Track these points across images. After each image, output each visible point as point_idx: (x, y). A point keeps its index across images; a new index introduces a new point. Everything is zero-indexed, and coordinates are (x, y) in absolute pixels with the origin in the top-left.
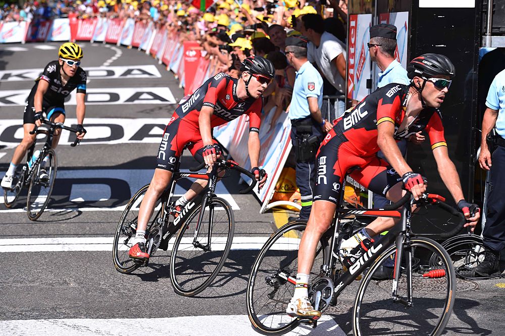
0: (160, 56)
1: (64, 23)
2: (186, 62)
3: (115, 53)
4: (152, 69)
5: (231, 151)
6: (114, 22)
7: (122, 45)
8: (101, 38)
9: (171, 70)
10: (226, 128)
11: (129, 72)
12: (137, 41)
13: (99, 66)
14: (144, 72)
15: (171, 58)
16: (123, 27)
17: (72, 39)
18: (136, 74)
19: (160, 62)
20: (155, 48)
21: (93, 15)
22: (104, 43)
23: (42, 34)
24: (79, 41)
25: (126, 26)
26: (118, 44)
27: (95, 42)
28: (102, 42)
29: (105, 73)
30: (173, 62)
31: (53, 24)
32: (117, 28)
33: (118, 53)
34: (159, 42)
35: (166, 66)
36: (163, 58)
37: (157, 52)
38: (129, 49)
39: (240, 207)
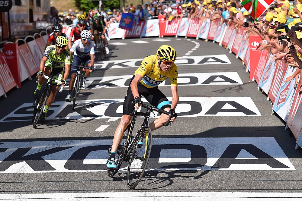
0: (230, 47)
1: (155, 23)
2: (251, 51)
3: (195, 45)
4: (223, 57)
5: (288, 122)
6: (194, 21)
7: (200, 39)
8: (183, 34)
9: (239, 58)
10: (284, 104)
11: (205, 60)
12: (211, 35)
13: (182, 56)
14: (218, 60)
15: (239, 49)
16: (201, 25)
17: (161, 35)
18: (211, 62)
19: (230, 52)
20: (226, 41)
21: (177, 15)
22: (186, 37)
23: (138, 32)
24: (166, 36)
25: (203, 24)
26: (197, 39)
27: (179, 37)
28: (184, 37)
29: (187, 61)
30: (241, 51)
31: (147, 24)
32: (196, 26)
33: (197, 45)
34: (229, 36)
35: (235, 55)
36: (233, 48)
37: (228, 44)
38: (206, 42)
39: (296, 168)
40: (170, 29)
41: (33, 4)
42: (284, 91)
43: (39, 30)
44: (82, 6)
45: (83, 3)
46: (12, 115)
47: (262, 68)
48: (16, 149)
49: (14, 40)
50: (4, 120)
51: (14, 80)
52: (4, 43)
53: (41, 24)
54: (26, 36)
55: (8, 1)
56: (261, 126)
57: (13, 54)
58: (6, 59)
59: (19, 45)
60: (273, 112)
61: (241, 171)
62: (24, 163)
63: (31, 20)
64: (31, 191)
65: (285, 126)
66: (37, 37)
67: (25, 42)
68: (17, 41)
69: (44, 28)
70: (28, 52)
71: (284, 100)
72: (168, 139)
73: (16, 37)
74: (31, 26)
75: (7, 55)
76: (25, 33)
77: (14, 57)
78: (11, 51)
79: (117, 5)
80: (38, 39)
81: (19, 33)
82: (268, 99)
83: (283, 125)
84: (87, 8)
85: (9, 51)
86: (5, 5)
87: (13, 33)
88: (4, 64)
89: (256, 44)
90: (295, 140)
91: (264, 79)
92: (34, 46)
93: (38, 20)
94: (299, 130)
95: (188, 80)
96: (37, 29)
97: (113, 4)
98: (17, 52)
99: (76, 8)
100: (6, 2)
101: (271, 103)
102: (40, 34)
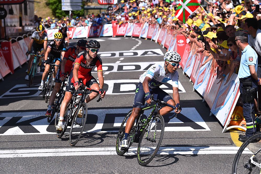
0: (163, 43)
1: (109, 26)
2: (178, 46)
3: (138, 42)
4: (159, 51)
5: (205, 97)
6: (137, 25)
7: (142, 38)
8: (130, 34)
10: (202, 84)
11: (146, 53)
12: (150, 35)
13: (129, 50)
14: (155, 53)
15: (169, 45)
16: (142, 28)
17: (114, 35)
18: (150, 54)
19: (163, 47)
20: (160, 39)
21: (125, 21)
22: (132, 37)
24: (117, 36)
25: (144, 27)
26: (140, 38)
27: (127, 36)
28: (130, 36)
29: (132, 54)
30: (171, 47)
31: (104, 27)
32: (139, 28)
33: (140, 42)
34: (162, 35)
35: (167, 49)
36: (165, 44)
37: (161, 41)
38: (146, 40)
39: (210, 129)
40: (121, 31)
41: (22, 14)
42: (201, 75)
43: (26, 32)
44: (57, 15)
45: (58, 13)
46: (8, 93)
47: (186, 58)
48: (11, 118)
49: (8, 39)
50: (2, 97)
51: (9, 68)
52: (2, 42)
53: (28, 28)
54: (17, 37)
55: (4, 11)
56: (186, 100)
57: (8, 49)
58: (3, 53)
59: (12, 43)
60: (194, 90)
61: (172, 132)
62: (17, 128)
63: (21, 25)
64: (23, 148)
65: (202, 99)
66: (25, 37)
67: (17, 41)
68: (11, 40)
69: (30, 30)
70: (18, 48)
71: (202, 81)
72: (120, 109)
73: (10, 37)
74: (20, 29)
75: (3, 50)
76: (16, 35)
77: (8, 51)
78: (6, 48)
79: (82, 14)
80: (26, 39)
81: (12, 34)
82: (190, 80)
83: (201, 99)
84: (61, 16)
85: (5, 47)
86: (2, 14)
87: (8, 34)
88: (2, 57)
89: (181, 41)
90: (210, 109)
91: (187, 66)
92: (23, 44)
93: (26, 25)
94: (213, 102)
95: (134, 67)
96: (25, 32)
97: (79, 13)
98: (11, 48)
99: (52, 16)
100: (3, 12)
101: (193, 84)
102: (27, 35)
